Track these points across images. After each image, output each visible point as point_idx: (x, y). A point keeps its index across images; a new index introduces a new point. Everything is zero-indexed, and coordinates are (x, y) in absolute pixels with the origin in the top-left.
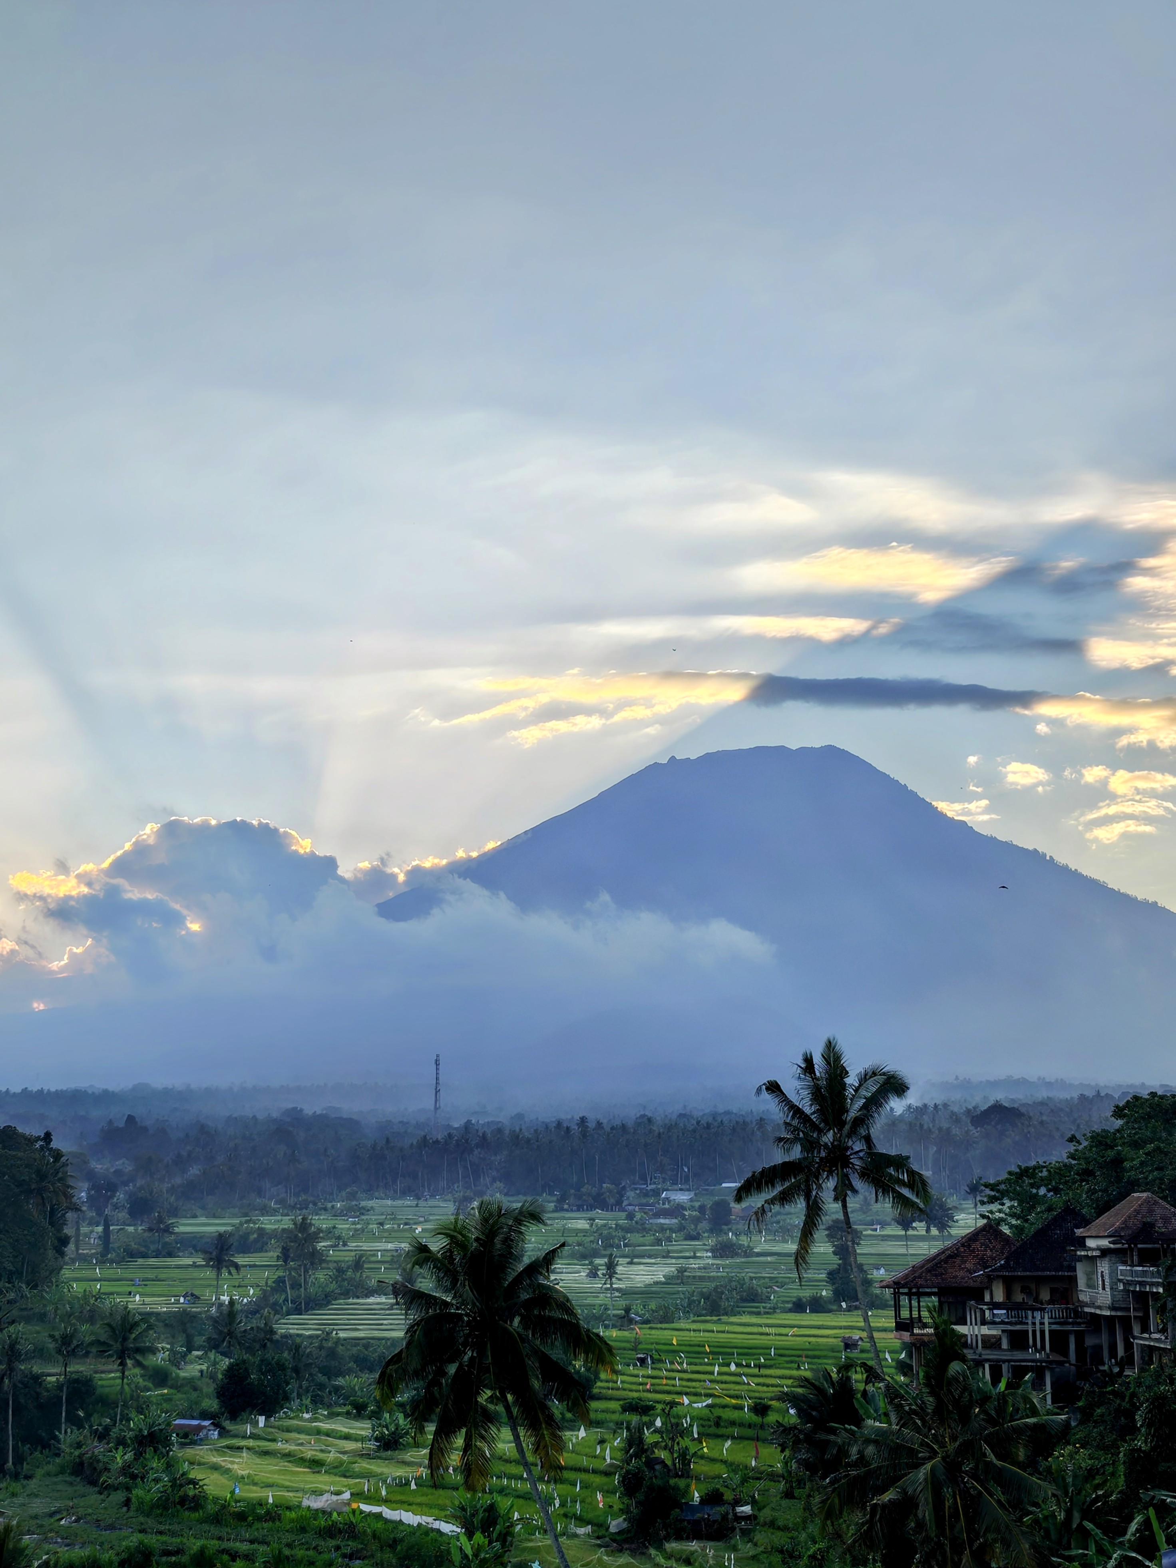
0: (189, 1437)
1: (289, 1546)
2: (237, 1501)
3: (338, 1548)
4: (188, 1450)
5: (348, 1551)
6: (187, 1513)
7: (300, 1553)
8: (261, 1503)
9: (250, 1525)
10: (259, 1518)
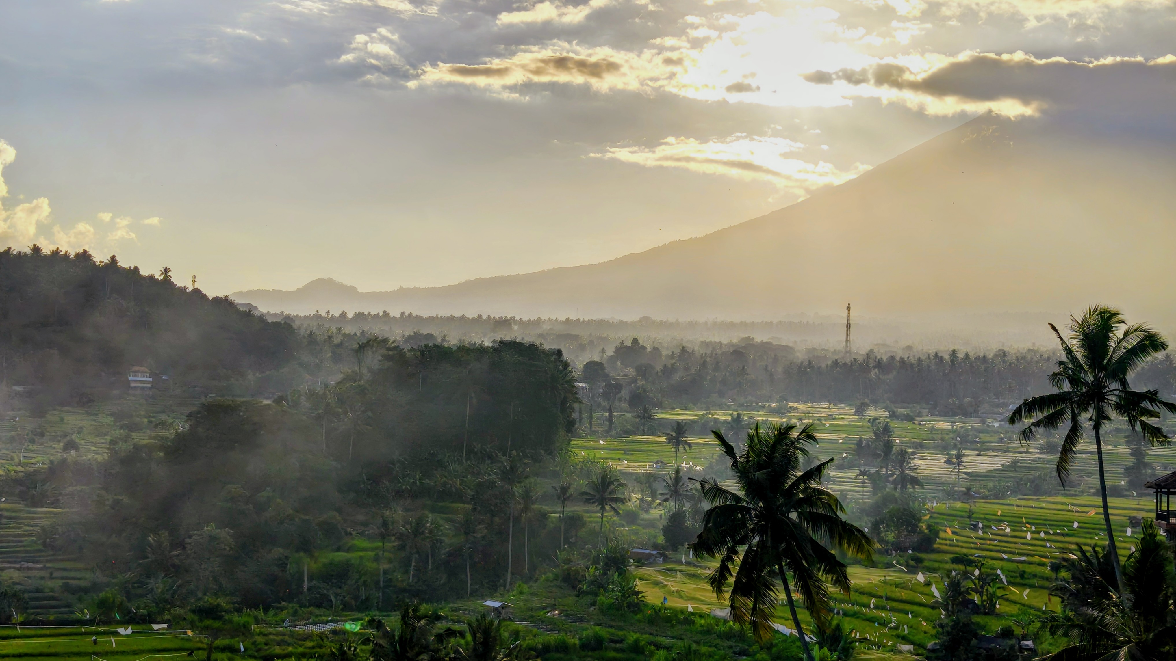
0: (642, 561)
1: (698, 643)
2: (666, 609)
3: (731, 647)
4: (640, 570)
5: (737, 649)
6: (631, 614)
7: (704, 649)
8: (682, 612)
9: (673, 626)
10: (679, 622)
